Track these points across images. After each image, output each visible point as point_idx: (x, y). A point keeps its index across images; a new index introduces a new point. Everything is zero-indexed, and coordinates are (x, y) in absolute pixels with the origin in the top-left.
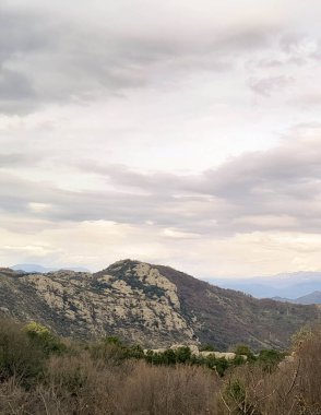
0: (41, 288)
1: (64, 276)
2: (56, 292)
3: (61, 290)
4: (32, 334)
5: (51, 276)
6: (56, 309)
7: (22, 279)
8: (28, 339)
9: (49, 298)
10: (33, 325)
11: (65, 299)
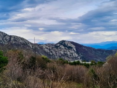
0: (44, 47)
1: (49, 45)
2: (47, 48)
3: (48, 48)
4: (43, 58)
5: (46, 45)
6: (48, 52)
7: (40, 46)
8: (42, 59)
9: (46, 50)
10: (43, 56)
11: (49, 50)
